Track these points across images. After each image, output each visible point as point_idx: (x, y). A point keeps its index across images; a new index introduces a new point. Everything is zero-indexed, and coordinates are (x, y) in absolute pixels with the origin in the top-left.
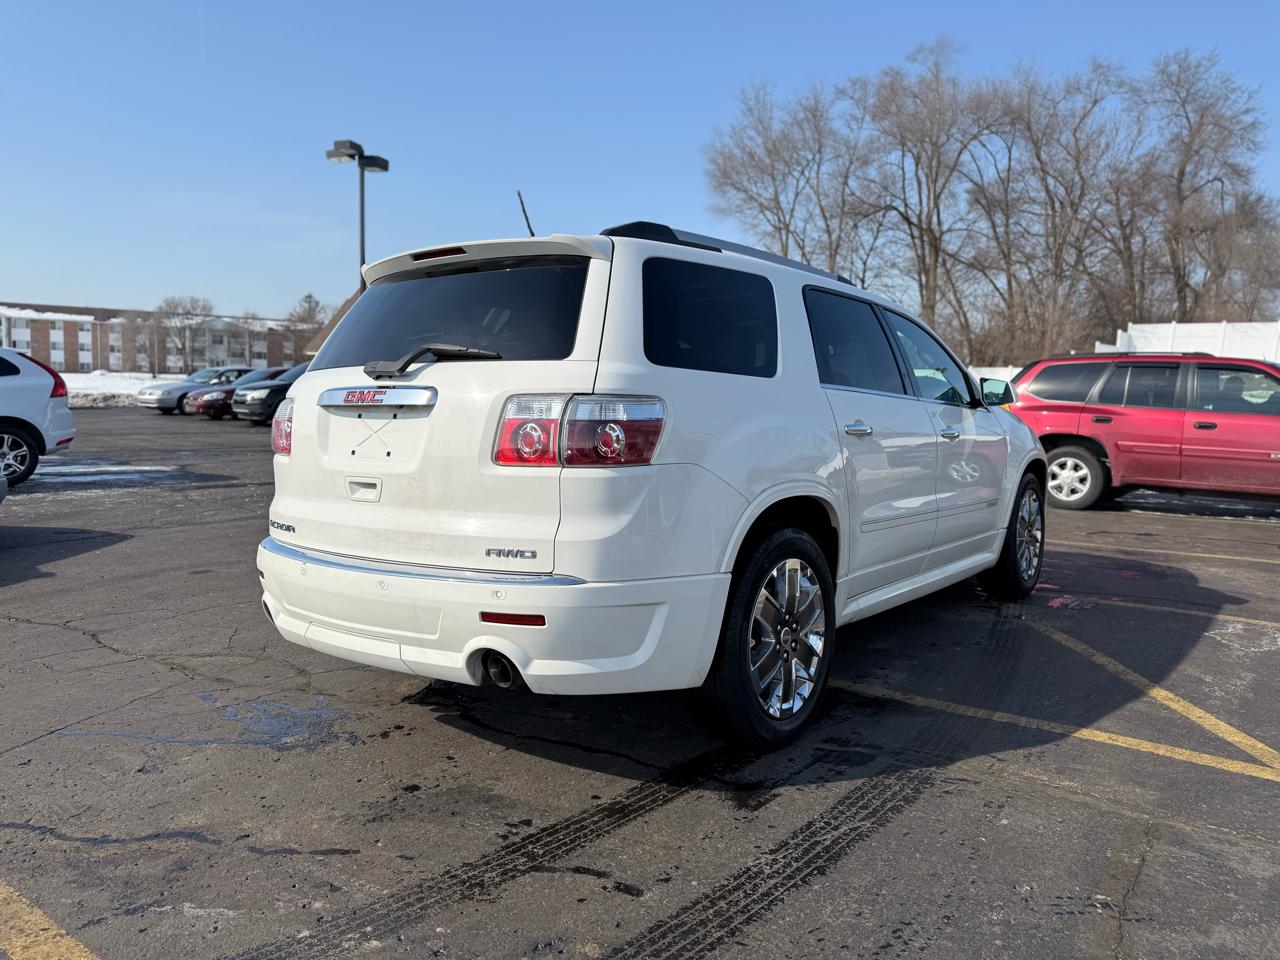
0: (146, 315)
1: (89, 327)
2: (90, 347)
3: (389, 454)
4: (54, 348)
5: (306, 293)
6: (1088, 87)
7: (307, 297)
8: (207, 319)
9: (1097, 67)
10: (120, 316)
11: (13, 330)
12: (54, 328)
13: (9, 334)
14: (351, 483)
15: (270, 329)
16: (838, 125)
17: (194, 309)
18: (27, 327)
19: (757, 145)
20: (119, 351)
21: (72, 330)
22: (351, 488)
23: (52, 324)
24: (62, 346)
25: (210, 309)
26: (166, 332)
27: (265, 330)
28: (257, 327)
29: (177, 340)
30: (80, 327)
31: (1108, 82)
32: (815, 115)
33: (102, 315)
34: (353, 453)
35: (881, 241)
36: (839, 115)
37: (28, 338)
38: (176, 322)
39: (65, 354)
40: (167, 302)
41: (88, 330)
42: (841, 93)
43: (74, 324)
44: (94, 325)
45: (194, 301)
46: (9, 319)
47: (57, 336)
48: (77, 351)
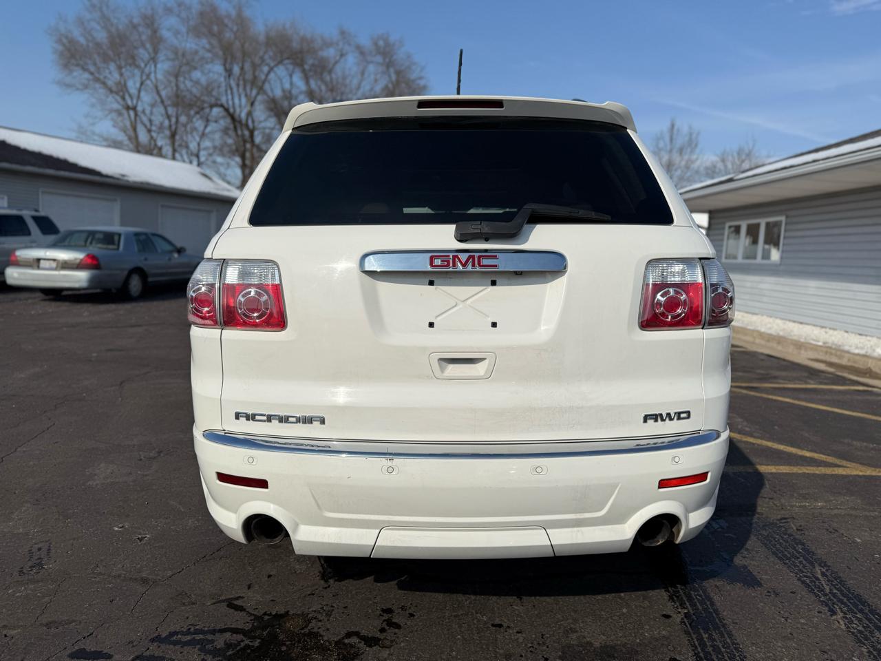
3: (494, 325)
6: (337, 44)
9: (343, 33)
14: (441, 360)
16: (165, 33)
19: (101, 36)
22: (439, 364)
31: (350, 45)
32: (150, 22)
34: (431, 325)
35: (209, 129)
36: (169, 26)
42: (169, 11)
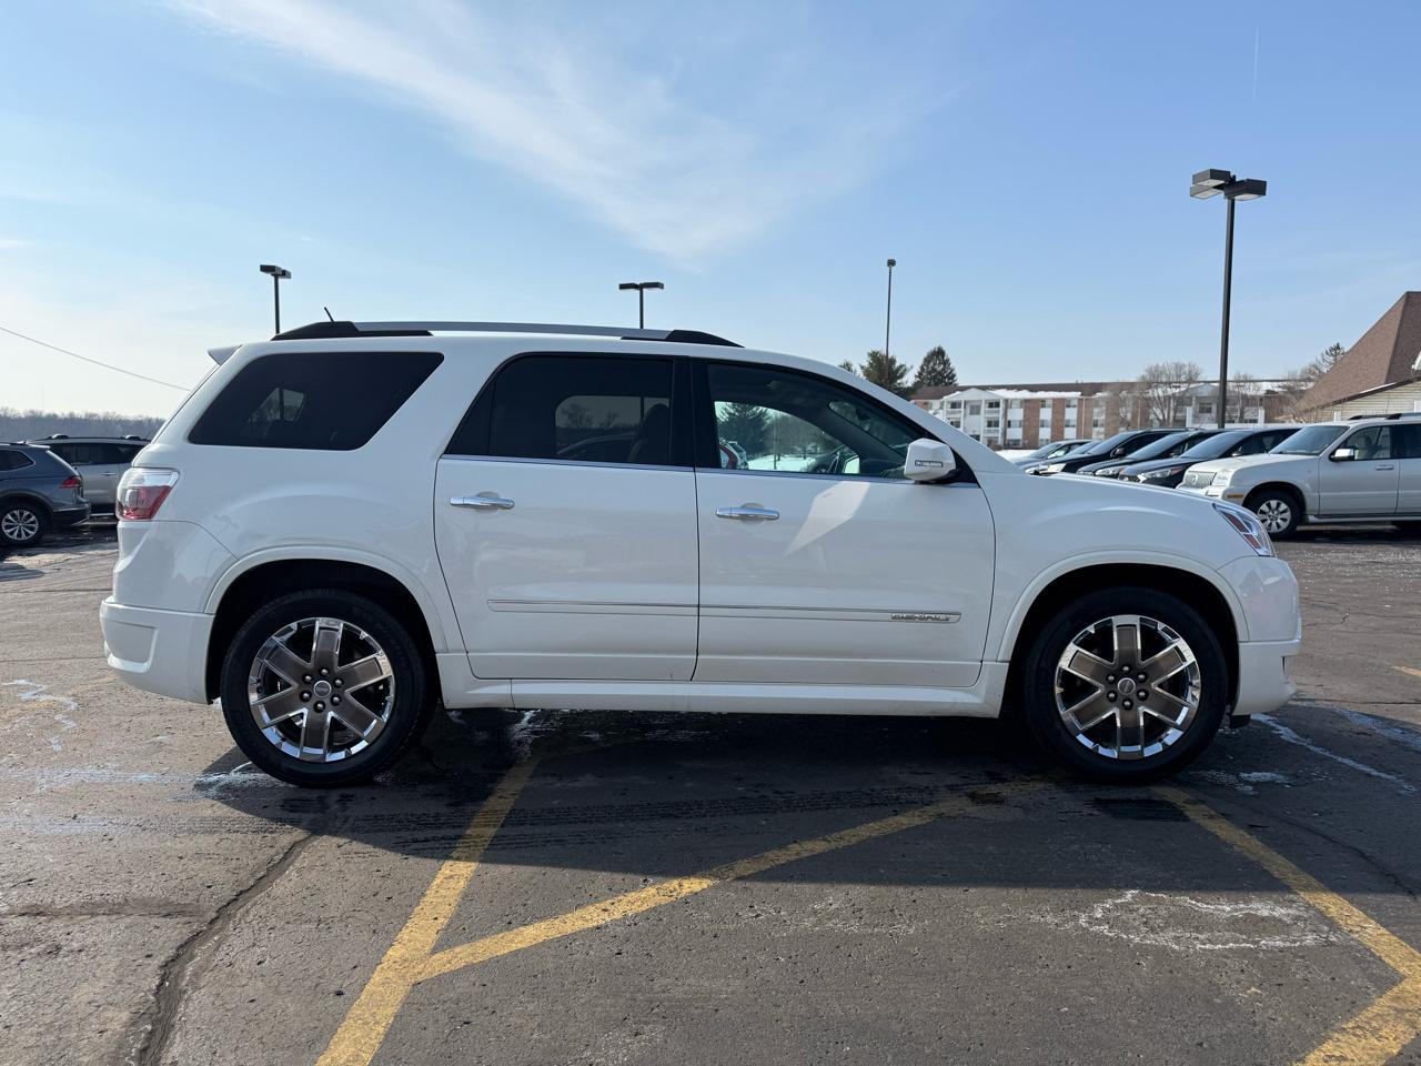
0: (1130, 386)
1: (1076, 403)
2: (1075, 423)
4: (1043, 426)
5: (1333, 345)
7: (1331, 350)
8: (1192, 386)
10: (1106, 390)
11: (1009, 411)
12: (1043, 406)
13: (1005, 414)
15: (1268, 392)
17: (1179, 376)
18: (1021, 407)
20: (1102, 426)
21: (1060, 406)
23: (1043, 403)
24: (1050, 424)
25: (1197, 374)
26: (1148, 403)
27: (1262, 393)
28: (1250, 391)
29: (1158, 412)
30: (1065, 403)
33: (1089, 389)
37: (1021, 418)
38: (1160, 392)
39: (1052, 431)
40: (1150, 371)
41: (1074, 406)
43: (1063, 400)
44: (1080, 400)
45: (1179, 367)
46: (1006, 401)
47: (1046, 414)
48: (1062, 427)
